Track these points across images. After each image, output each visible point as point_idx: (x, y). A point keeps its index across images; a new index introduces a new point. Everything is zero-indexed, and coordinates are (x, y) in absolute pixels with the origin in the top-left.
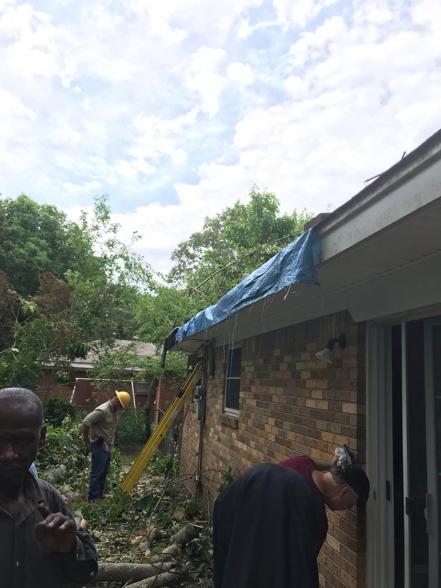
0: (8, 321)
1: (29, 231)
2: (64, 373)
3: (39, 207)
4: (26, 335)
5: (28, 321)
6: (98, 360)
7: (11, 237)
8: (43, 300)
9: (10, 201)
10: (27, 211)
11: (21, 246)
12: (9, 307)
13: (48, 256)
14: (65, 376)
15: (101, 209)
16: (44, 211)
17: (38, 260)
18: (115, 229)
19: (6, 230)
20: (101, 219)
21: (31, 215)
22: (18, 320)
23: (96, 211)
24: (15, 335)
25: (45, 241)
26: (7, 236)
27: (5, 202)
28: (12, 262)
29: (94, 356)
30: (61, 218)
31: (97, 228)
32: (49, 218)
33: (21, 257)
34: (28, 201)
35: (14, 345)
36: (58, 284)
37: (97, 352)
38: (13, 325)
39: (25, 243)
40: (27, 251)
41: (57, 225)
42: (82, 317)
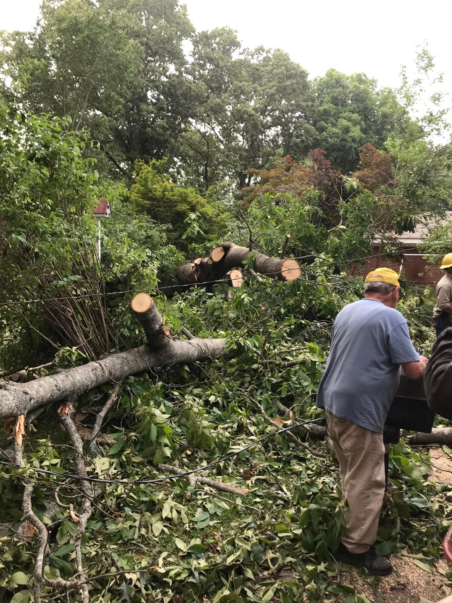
0: (333, 199)
1: (340, 107)
2: (392, 248)
3: (347, 79)
4: (352, 212)
5: (352, 198)
6: (428, 233)
7: (324, 117)
8: (365, 175)
9: (318, 79)
10: (336, 85)
11: (334, 125)
12: (332, 186)
13: (362, 130)
14: (393, 251)
15: (423, 57)
16: (353, 81)
17: (352, 137)
18: (441, 77)
19: (318, 110)
20: (423, 69)
21: (341, 88)
22: (342, 198)
23: (418, 62)
24: (341, 213)
25: (357, 115)
26: (320, 117)
27: (314, 80)
28: (327, 143)
29: (423, 230)
30: (372, 85)
31: (419, 82)
32: (359, 88)
33: (335, 137)
34: (336, 74)
35: (341, 222)
36: (379, 155)
37: (426, 225)
38: (338, 203)
39: (337, 121)
40: (340, 129)
41: (369, 94)
42: (408, 187)
